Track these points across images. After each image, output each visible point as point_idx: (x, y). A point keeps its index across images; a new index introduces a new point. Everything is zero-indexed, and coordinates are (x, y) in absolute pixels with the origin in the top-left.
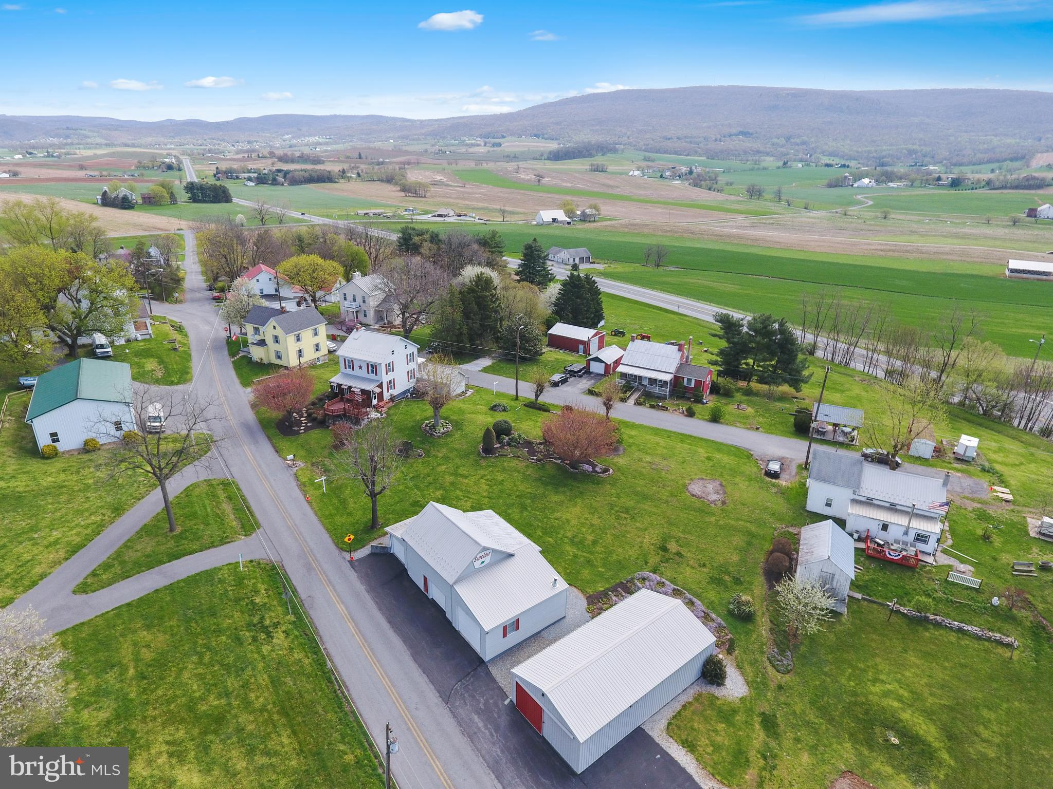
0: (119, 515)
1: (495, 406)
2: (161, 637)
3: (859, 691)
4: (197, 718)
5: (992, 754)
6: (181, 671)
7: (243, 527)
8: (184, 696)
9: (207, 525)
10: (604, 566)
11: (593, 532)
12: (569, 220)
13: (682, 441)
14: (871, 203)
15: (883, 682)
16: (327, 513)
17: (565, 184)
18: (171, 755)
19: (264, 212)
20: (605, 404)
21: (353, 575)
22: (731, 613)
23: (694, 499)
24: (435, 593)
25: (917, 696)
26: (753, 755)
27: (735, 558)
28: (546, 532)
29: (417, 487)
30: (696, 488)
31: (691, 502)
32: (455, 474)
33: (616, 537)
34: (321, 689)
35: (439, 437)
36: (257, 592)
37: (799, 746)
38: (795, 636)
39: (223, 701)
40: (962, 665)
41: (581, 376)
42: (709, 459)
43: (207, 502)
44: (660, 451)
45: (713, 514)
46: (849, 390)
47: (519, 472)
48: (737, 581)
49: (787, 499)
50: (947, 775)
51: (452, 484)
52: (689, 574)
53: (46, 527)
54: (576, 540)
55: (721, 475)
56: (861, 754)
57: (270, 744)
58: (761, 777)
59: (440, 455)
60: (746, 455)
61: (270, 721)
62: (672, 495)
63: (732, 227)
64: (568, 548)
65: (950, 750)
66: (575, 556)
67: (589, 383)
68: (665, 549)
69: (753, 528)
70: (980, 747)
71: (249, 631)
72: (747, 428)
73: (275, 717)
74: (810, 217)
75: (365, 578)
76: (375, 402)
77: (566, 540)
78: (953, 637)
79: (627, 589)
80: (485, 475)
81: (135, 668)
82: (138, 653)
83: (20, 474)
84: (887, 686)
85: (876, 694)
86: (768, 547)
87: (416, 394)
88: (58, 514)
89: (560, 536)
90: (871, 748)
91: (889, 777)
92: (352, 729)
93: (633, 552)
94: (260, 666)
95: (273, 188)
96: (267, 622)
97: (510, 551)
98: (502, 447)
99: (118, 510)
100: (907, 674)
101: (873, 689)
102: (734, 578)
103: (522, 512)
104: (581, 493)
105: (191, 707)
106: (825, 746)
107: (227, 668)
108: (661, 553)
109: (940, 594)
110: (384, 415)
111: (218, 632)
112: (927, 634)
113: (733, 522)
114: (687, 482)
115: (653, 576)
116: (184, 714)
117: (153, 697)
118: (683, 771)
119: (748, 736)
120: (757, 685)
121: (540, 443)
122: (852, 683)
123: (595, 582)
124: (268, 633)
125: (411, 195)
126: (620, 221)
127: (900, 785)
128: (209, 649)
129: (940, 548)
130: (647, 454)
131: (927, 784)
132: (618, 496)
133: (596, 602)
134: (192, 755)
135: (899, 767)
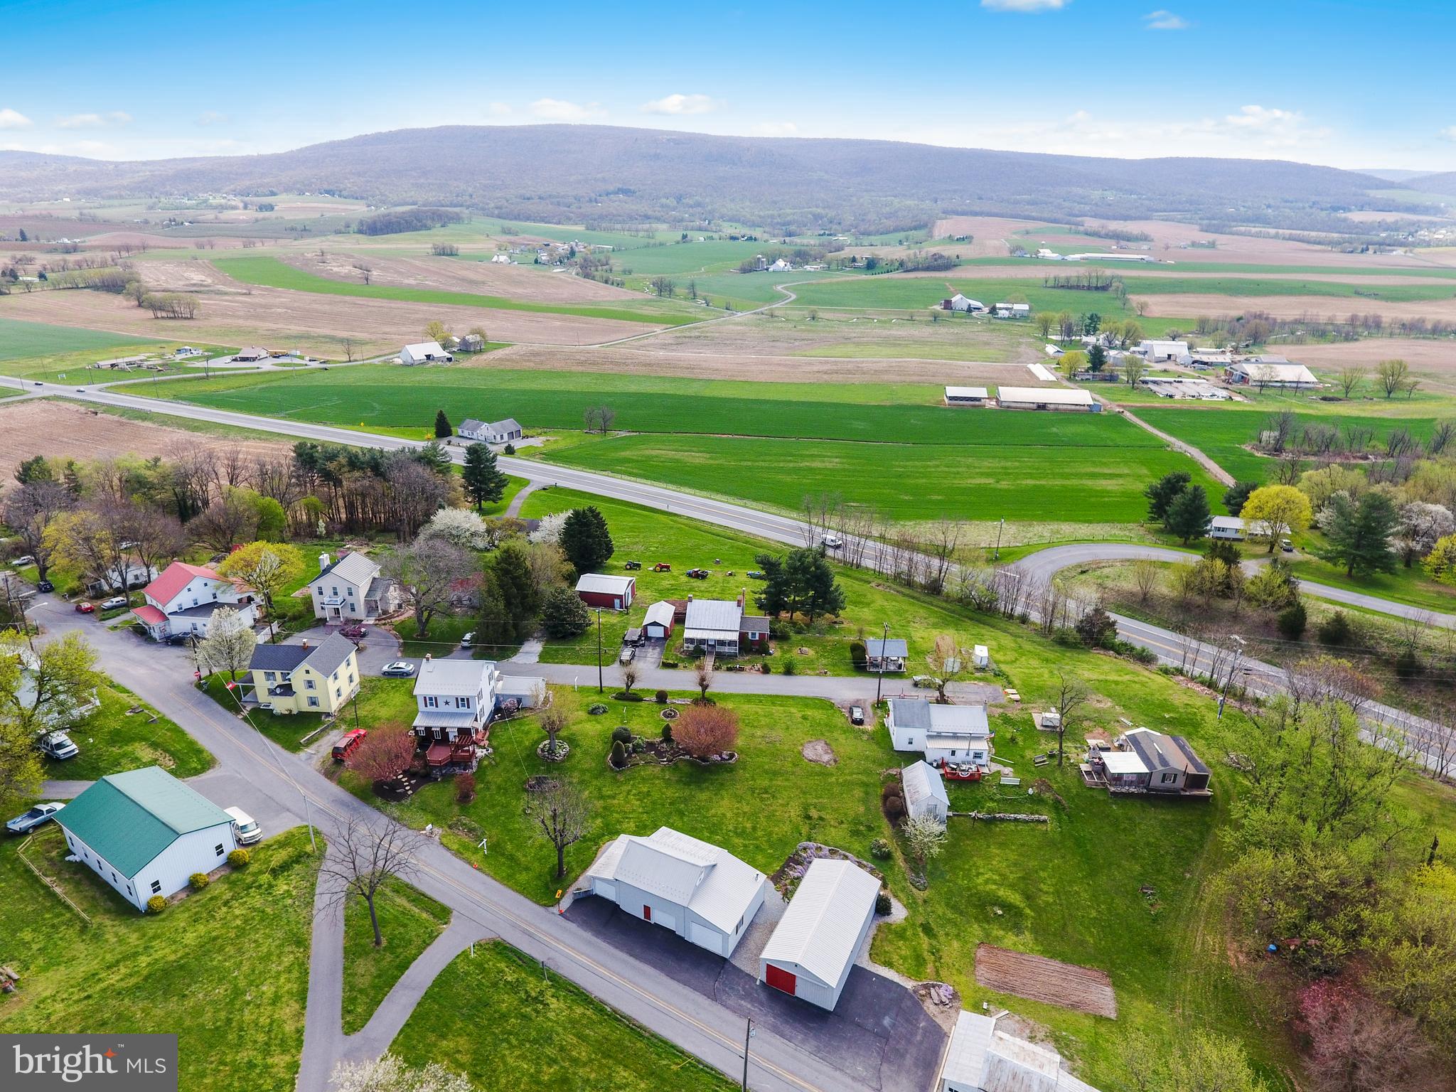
0: (307, 948)
1: (593, 709)
2: (461, 1040)
3: (971, 886)
5: (1051, 900)
6: (503, 1059)
7: (436, 916)
9: (404, 926)
10: (771, 847)
11: (748, 819)
12: (448, 354)
13: (774, 704)
14: (794, 297)
15: (982, 874)
16: (504, 874)
17: (406, 281)
20: (700, 684)
21: (572, 926)
22: (875, 856)
23: (812, 764)
25: (1004, 877)
26: (926, 955)
27: (862, 809)
30: (809, 753)
31: (811, 767)
33: (768, 817)
34: (618, 1029)
35: (563, 761)
36: (502, 971)
37: (949, 938)
38: (921, 859)
39: (556, 1067)
40: (1022, 845)
41: (643, 645)
42: (804, 718)
43: (382, 903)
44: (764, 721)
45: (832, 775)
46: (873, 602)
47: (658, 778)
48: (870, 829)
49: (878, 744)
50: (1032, 924)
52: (834, 834)
53: (248, 986)
54: (738, 831)
56: (984, 929)
57: (617, 1081)
58: (936, 967)
59: (575, 780)
60: (826, 704)
61: (601, 1066)
62: (795, 765)
63: (655, 347)
65: (1030, 906)
66: (745, 846)
67: (658, 653)
68: (809, 817)
69: (864, 778)
71: (526, 1006)
72: (817, 675)
74: (736, 324)
75: (585, 924)
76: (474, 737)
77: (731, 834)
78: (1012, 826)
79: (795, 860)
80: (630, 791)
83: (149, 941)
84: (986, 876)
85: (981, 884)
86: (880, 792)
87: (504, 715)
88: (245, 968)
90: (988, 922)
91: (1004, 937)
92: (661, 1047)
93: (787, 828)
96: (533, 994)
97: (712, 862)
98: (630, 755)
99: (301, 942)
100: (994, 863)
101: (978, 881)
102: (867, 826)
103: (682, 818)
104: (722, 784)
106: (964, 932)
108: (807, 821)
109: (998, 796)
110: (490, 750)
112: (998, 829)
114: (800, 748)
115: (812, 844)
118: (892, 981)
119: (919, 943)
120: (911, 905)
121: (662, 742)
122: (966, 882)
123: (770, 864)
124: (541, 1002)
125: (164, 314)
126: (515, 347)
127: (1010, 939)
128: (510, 1033)
129: (989, 759)
130: (755, 727)
131: (1023, 933)
132: (754, 779)
133: (779, 880)
135: (1006, 929)
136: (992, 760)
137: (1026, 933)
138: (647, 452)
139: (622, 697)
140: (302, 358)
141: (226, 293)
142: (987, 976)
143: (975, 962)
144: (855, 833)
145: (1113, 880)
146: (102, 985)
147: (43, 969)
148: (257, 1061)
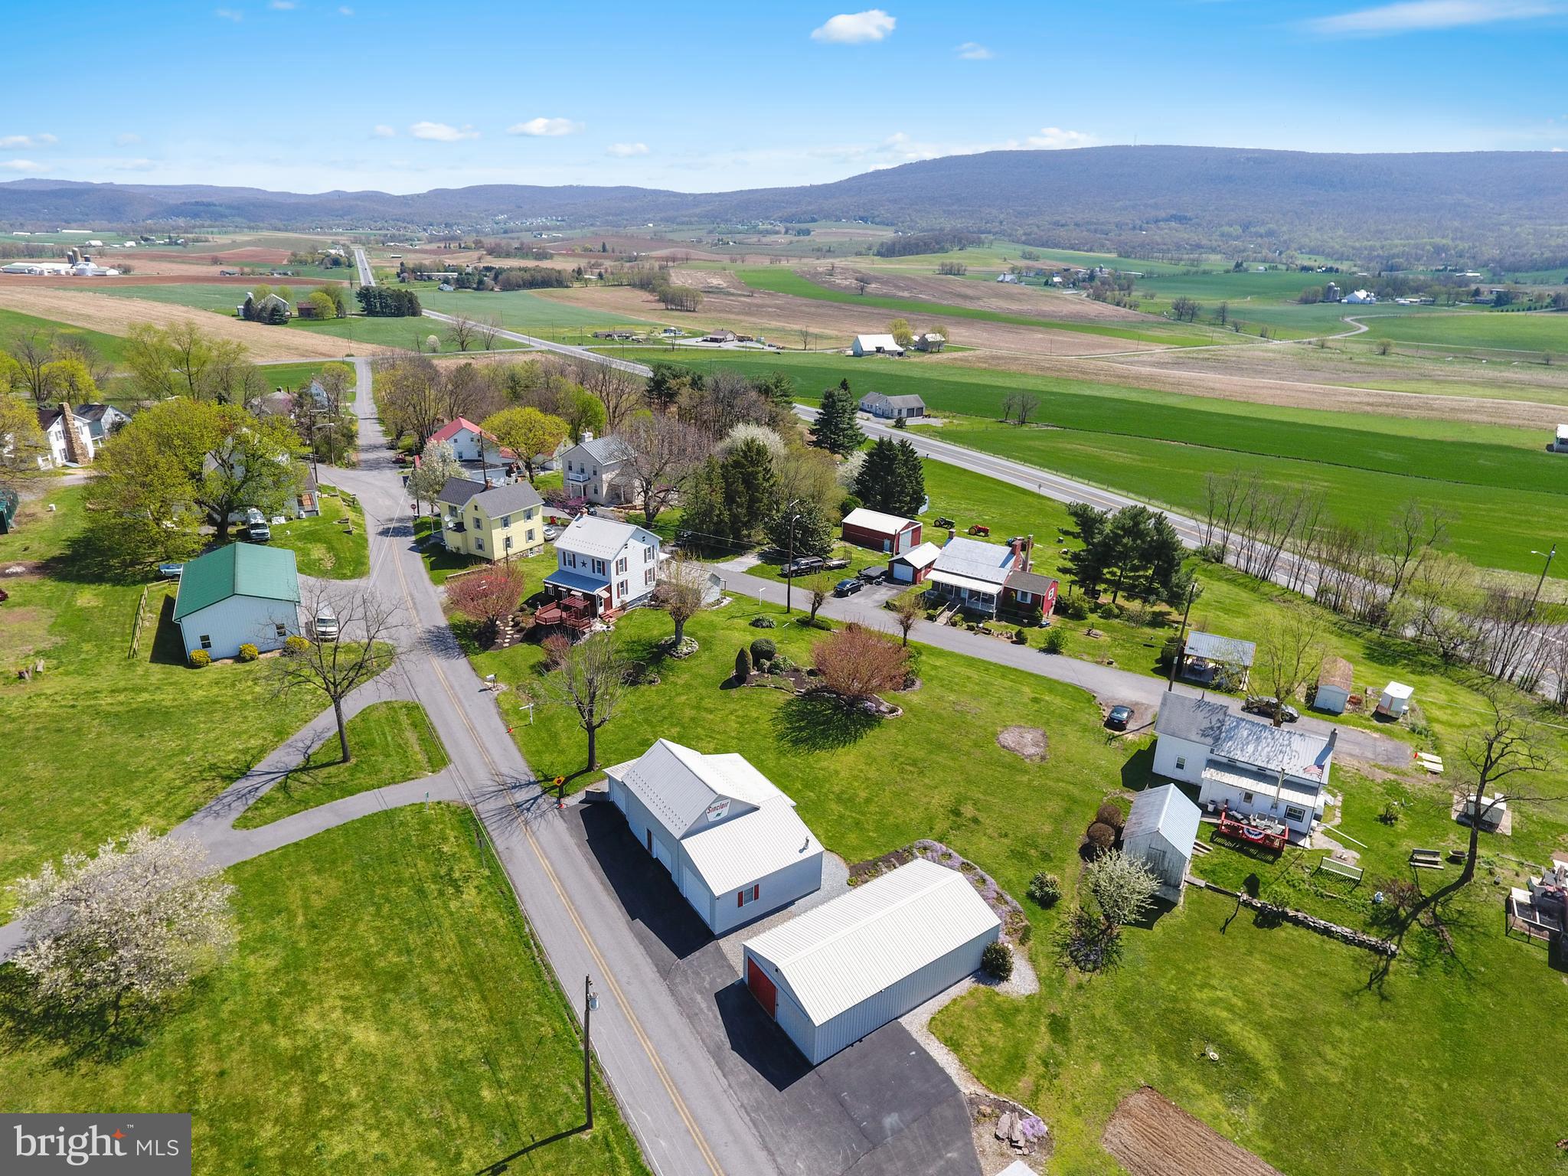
0: (282, 740)
1: (758, 620)
2: (333, 883)
3: (1180, 996)
4: (375, 975)
5: (1334, 1078)
6: (355, 922)
7: (430, 760)
8: (359, 949)
9: (388, 756)
10: (876, 830)
11: (867, 787)
12: (900, 349)
13: (1003, 676)
14: (1365, 329)
15: (1214, 988)
16: (534, 749)
17: (901, 294)
18: (346, 1010)
19: (464, 332)
20: (902, 623)
21: (561, 826)
22: (1031, 896)
23: (1003, 752)
24: (659, 851)
25: (1253, 1006)
26: (1032, 1060)
27: (1048, 828)
28: (807, 786)
29: (647, 721)
30: (1009, 738)
31: (1000, 755)
32: (698, 708)
33: (896, 795)
34: (517, 955)
35: (680, 659)
36: (445, 839)
37: (1092, 1055)
39: (404, 959)
40: (1320, 974)
41: (879, 584)
42: (1035, 700)
43: (387, 729)
44: (970, 687)
45: (1026, 772)
47: (779, 707)
48: (1046, 857)
50: (1271, 1100)
51: (693, 719)
52: (984, 845)
53: (198, 749)
54: (845, 796)
55: (1047, 723)
56: (1168, 1068)
57: (458, 1008)
58: (1037, 1086)
59: (680, 682)
60: (1085, 697)
61: (455, 983)
63: (1143, 363)
64: (833, 806)
65: (1281, 1071)
66: (841, 817)
67: (890, 593)
68: (957, 813)
69: (1076, 791)
70: (1322, 1070)
71: (435, 883)
72: (1097, 662)
73: (464, 980)
74: (1266, 351)
75: (577, 830)
76: (601, 610)
77: (832, 796)
78: (1315, 939)
79: (902, 858)
81: (305, 915)
82: (308, 898)
83: (165, 685)
84: (1218, 993)
85: (1201, 1001)
86: (1092, 816)
87: (656, 601)
88: (212, 735)
89: (824, 791)
90: (1182, 1062)
91: (1198, 1096)
92: (551, 1000)
93: (916, 815)
94: (447, 923)
95: (478, 294)
96: (456, 875)
97: (755, 803)
98: (761, 675)
99: (281, 733)
100: (1247, 980)
101: (1198, 995)
102: (1042, 853)
105: (368, 963)
106: (1124, 1056)
107: (409, 922)
108: (952, 817)
109: (1308, 885)
110: (612, 628)
111: (399, 882)
112: (1283, 934)
113: (1051, 783)
114: (999, 729)
115: (938, 845)
116: (359, 969)
117: (325, 948)
118: (941, 1071)
119: (1029, 1039)
120: (1051, 983)
122: (1173, 987)
123: (863, 849)
124: (457, 887)
125: (674, 307)
126: (977, 352)
127: (1211, 1104)
129: (1321, 829)
130: (952, 690)
131: (1244, 1106)
132: (906, 744)
133: (861, 873)
134: (368, 1013)
135: (1212, 1086)
136: (1327, 833)
137: (1251, 1109)
138: (1060, 445)
139: (808, 623)
142: (1126, 1139)
143: (1115, 1108)
145: (1502, 1101)
146: (92, 702)
147: (67, 673)
148: (134, 814)
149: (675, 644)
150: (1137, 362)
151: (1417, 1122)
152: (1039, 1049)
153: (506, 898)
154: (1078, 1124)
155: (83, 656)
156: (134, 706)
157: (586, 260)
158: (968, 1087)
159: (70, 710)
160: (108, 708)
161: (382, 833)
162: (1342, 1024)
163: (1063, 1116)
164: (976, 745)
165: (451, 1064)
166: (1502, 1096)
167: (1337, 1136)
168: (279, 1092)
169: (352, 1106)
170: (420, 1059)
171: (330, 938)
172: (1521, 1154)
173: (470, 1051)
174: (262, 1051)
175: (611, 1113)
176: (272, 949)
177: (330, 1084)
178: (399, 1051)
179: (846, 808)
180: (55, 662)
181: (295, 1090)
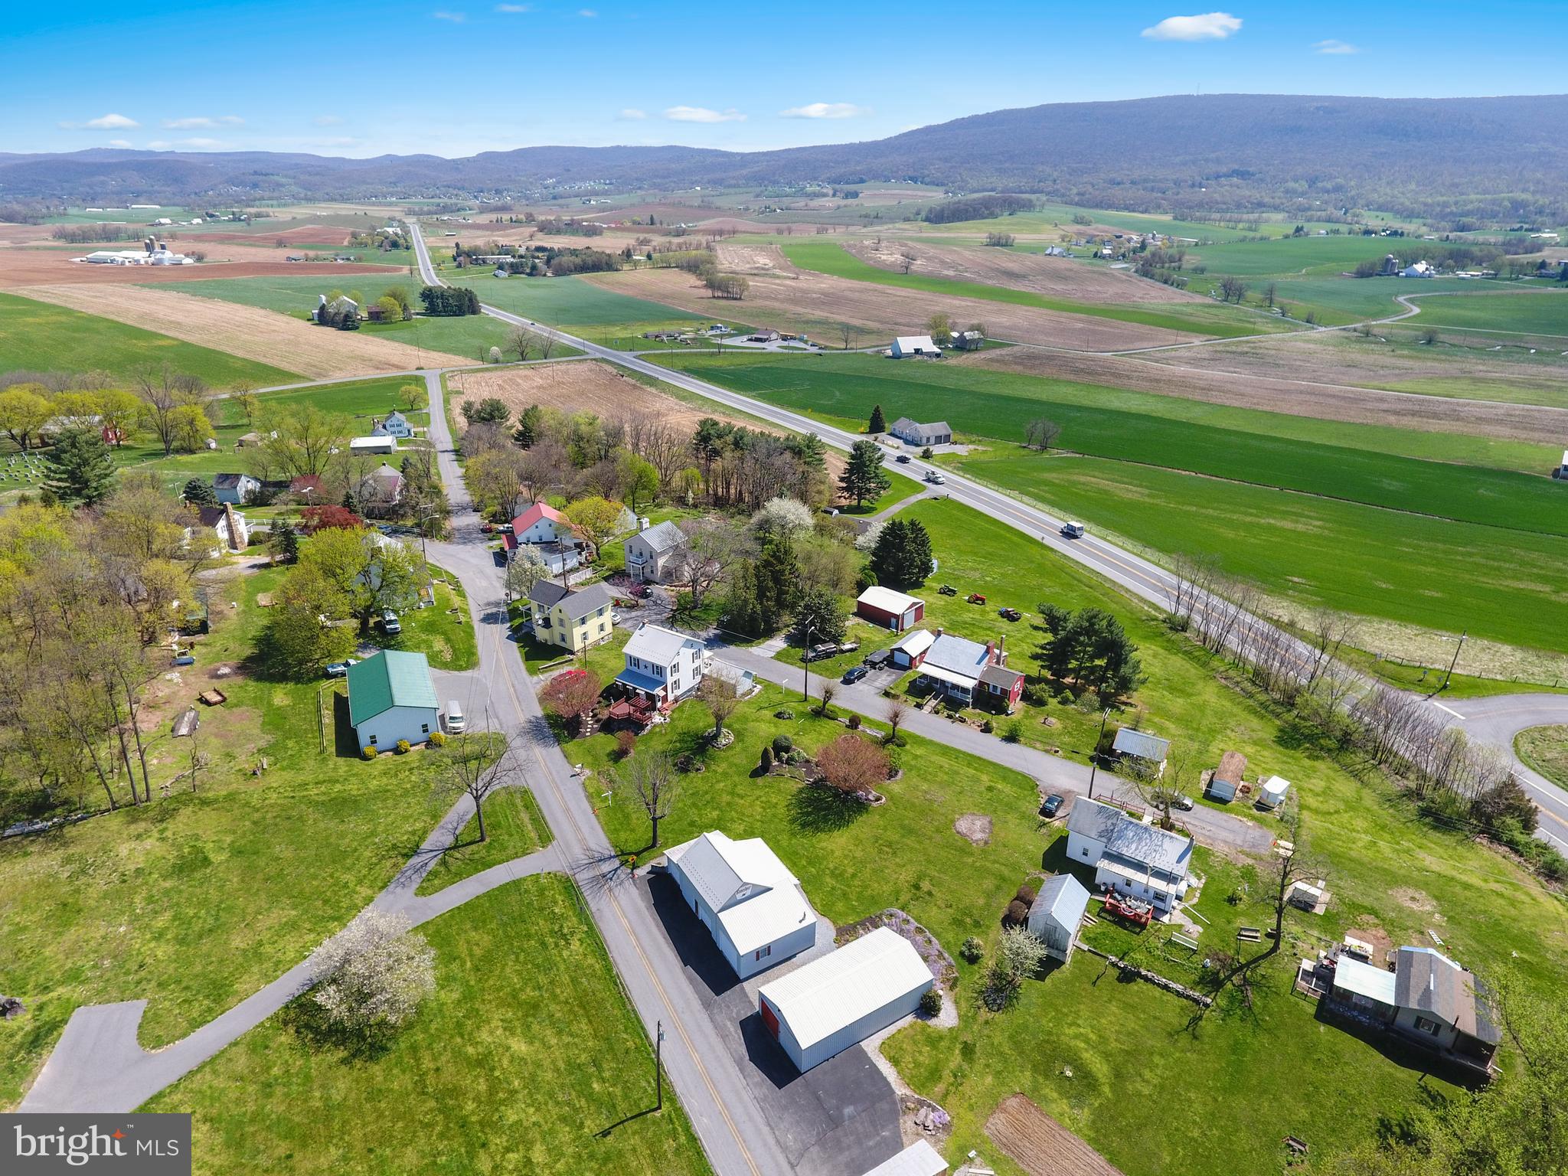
0: (437, 822)
1: (780, 713)
2: (486, 938)
3: (1054, 1031)
4: (520, 1004)
5: (1146, 1091)
6: (503, 969)
7: (540, 838)
8: (508, 986)
9: (511, 835)
10: (858, 900)
11: (854, 864)
12: (936, 350)
13: (969, 765)
14: (1416, 310)
15: (1079, 1026)
16: (612, 827)
17: (946, 272)
18: (505, 1029)
19: (524, 343)
21: (635, 892)
22: (962, 954)
23: (958, 837)
24: (702, 915)
25: (1103, 1040)
26: (947, 1074)
27: (981, 902)
28: (810, 863)
29: (694, 805)
30: (963, 825)
31: (954, 840)
32: (732, 793)
33: (874, 871)
34: (610, 990)
35: (720, 749)
36: (555, 903)
37: (987, 1070)
39: (537, 993)
40: (1155, 1018)
41: (881, 669)
42: (990, 789)
43: (508, 812)
44: (941, 777)
45: (972, 854)
46: (1199, 694)
47: (793, 794)
48: (977, 924)
50: (1101, 1105)
51: (729, 804)
52: (935, 914)
53: (382, 832)
54: (837, 872)
55: (995, 811)
56: (1037, 1081)
57: (574, 1028)
58: (948, 1090)
59: (720, 770)
60: (1028, 784)
61: (571, 1011)
64: (828, 879)
65: (1112, 1086)
66: (833, 888)
67: (889, 679)
68: (917, 887)
69: (1006, 872)
70: (1139, 1086)
71: (552, 937)
73: (576, 1009)
74: (1308, 341)
75: (646, 895)
76: (659, 704)
77: (828, 872)
78: (1157, 992)
79: (874, 923)
80: (761, 797)
81: (471, 961)
82: (471, 950)
83: (350, 775)
84: (1082, 1030)
85: (1068, 1035)
86: (1014, 894)
87: (701, 692)
88: (389, 819)
89: (822, 867)
90: (1047, 1077)
91: (1054, 1101)
92: (632, 1023)
93: (887, 888)
94: (562, 967)
95: (532, 280)
96: (565, 931)
97: (770, 886)
98: (780, 765)
99: (435, 817)
100: (1103, 1021)
101: (1067, 1031)
102: (975, 921)
105: (514, 995)
106: (1009, 1072)
107: (538, 966)
108: (913, 891)
109: (1160, 952)
110: (668, 720)
111: (529, 937)
112: (1136, 988)
113: (988, 865)
115: (900, 913)
116: (510, 1000)
117: (486, 985)
118: (885, 1079)
119: (947, 1059)
120: (967, 1019)
121: (819, 762)
122: (1051, 1025)
123: (847, 915)
124: (567, 940)
125: (720, 294)
126: (1015, 349)
127: (1061, 1106)
128: (523, 950)
129: (1181, 907)
130: (925, 780)
131: (1082, 1108)
132: (885, 829)
133: (846, 934)
134: (519, 1031)
135: (1064, 1094)
136: (1184, 911)
137: (1086, 1110)
138: (1075, 478)
139: (821, 713)
140: (806, 342)
141: (778, 277)
142: (1000, 1127)
143: (997, 1106)
144: (958, 923)
145: (1255, 1111)
146: (305, 793)
147: (283, 769)
148: (351, 885)
149: (716, 736)
150: (1173, 358)
151: (1194, 1122)
152: (952, 1065)
153: (600, 949)
154: (970, 1116)
155: (290, 753)
156: (333, 795)
157: (636, 235)
158: (900, 1090)
159: (292, 801)
160: (316, 798)
161: (514, 898)
162: (1161, 1055)
163: (961, 1111)
164: (938, 831)
165: (573, 1067)
166: (1256, 1107)
167: (1139, 1129)
168: (473, 1082)
169: (516, 1092)
170: (553, 1062)
171: (489, 978)
172: (1257, 1145)
173: (583, 1058)
174: (458, 1055)
175: (673, 1100)
176: (455, 986)
177: (501, 1077)
178: (540, 1057)
179: (837, 882)
180: (272, 758)
181: (481, 1080)
